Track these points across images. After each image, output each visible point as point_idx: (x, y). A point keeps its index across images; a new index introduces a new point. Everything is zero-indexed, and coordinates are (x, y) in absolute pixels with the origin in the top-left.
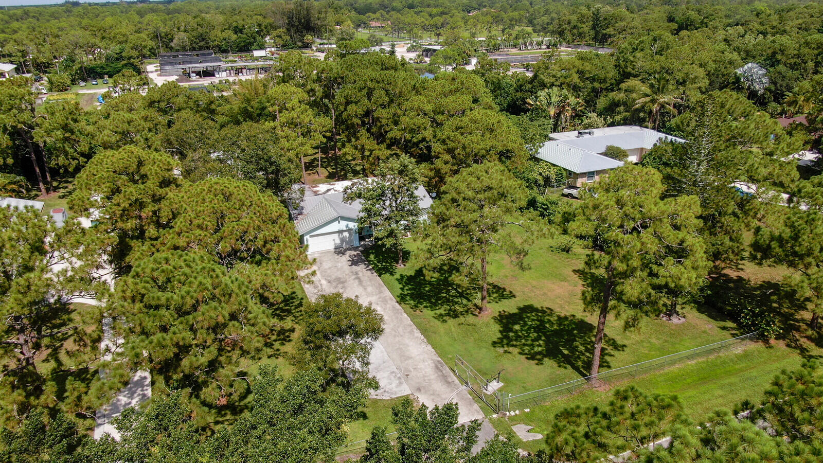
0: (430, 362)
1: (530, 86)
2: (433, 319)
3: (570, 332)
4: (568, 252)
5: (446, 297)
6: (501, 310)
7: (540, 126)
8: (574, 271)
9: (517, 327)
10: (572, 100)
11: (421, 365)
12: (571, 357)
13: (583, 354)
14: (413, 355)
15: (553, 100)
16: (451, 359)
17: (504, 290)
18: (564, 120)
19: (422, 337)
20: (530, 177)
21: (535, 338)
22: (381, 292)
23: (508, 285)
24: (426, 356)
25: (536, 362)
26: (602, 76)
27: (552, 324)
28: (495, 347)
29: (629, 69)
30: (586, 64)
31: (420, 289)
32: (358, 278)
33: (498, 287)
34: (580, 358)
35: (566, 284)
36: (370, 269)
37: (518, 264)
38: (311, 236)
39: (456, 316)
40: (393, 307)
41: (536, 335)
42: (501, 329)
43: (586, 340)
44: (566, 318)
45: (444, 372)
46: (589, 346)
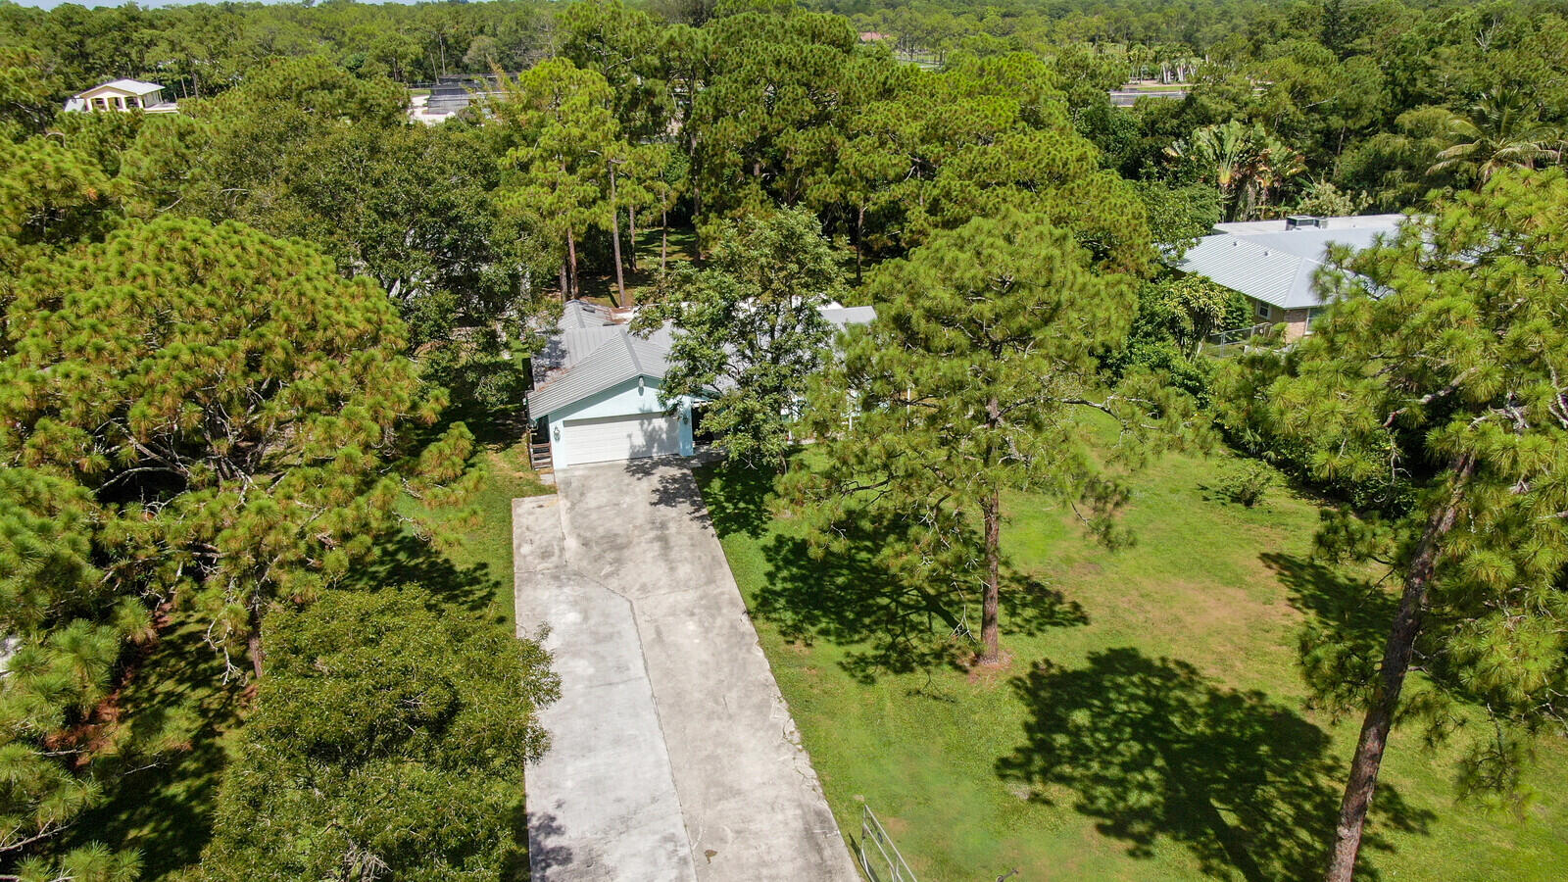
0: (792, 812)
1: (1175, 122)
2: (838, 670)
3: (1245, 749)
4: (1249, 503)
5: (887, 607)
6: (1039, 659)
7: (1193, 199)
8: (1265, 557)
9: (1081, 717)
10: (1275, 149)
11: (762, 823)
12: (1249, 837)
13: (1289, 834)
14: (745, 785)
15: (1228, 149)
16: (860, 807)
17: (1059, 598)
18: (1251, 199)
19: (791, 726)
20: (1158, 308)
21: (1134, 760)
22: (710, 581)
23: (1071, 587)
24: (785, 791)
25: (1130, 844)
26: (1351, 100)
27: (1190, 716)
28: (1003, 777)
29: (1421, 84)
30: (1314, 71)
31: (819, 580)
32: (663, 540)
33: (1042, 589)
34: (1276, 847)
35: (1241, 594)
36: (702, 518)
37: (1095, 529)
38: (567, 424)
39: (905, 667)
40: (733, 627)
41: (1136, 747)
42: (1032, 719)
43: (1296, 782)
44: (1235, 700)
45: (827, 853)
46: (1308, 806)
